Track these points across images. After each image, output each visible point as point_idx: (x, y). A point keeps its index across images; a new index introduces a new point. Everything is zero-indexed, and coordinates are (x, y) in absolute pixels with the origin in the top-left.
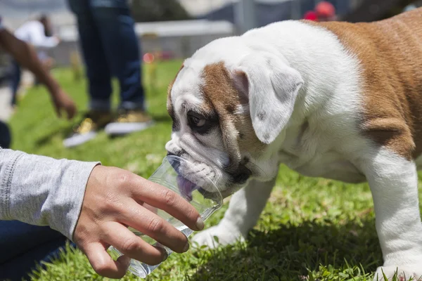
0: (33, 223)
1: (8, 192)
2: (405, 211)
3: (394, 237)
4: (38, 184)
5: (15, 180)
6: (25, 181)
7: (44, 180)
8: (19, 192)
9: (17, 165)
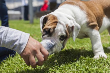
0: (10, 48)
1: (6, 38)
2: (99, 43)
3: (97, 49)
4: (15, 37)
5: (8, 35)
6: (11, 36)
7: (17, 36)
8: (9, 39)
9: (9, 31)
